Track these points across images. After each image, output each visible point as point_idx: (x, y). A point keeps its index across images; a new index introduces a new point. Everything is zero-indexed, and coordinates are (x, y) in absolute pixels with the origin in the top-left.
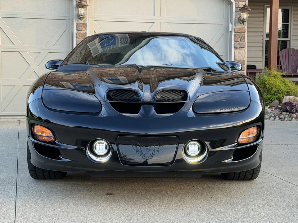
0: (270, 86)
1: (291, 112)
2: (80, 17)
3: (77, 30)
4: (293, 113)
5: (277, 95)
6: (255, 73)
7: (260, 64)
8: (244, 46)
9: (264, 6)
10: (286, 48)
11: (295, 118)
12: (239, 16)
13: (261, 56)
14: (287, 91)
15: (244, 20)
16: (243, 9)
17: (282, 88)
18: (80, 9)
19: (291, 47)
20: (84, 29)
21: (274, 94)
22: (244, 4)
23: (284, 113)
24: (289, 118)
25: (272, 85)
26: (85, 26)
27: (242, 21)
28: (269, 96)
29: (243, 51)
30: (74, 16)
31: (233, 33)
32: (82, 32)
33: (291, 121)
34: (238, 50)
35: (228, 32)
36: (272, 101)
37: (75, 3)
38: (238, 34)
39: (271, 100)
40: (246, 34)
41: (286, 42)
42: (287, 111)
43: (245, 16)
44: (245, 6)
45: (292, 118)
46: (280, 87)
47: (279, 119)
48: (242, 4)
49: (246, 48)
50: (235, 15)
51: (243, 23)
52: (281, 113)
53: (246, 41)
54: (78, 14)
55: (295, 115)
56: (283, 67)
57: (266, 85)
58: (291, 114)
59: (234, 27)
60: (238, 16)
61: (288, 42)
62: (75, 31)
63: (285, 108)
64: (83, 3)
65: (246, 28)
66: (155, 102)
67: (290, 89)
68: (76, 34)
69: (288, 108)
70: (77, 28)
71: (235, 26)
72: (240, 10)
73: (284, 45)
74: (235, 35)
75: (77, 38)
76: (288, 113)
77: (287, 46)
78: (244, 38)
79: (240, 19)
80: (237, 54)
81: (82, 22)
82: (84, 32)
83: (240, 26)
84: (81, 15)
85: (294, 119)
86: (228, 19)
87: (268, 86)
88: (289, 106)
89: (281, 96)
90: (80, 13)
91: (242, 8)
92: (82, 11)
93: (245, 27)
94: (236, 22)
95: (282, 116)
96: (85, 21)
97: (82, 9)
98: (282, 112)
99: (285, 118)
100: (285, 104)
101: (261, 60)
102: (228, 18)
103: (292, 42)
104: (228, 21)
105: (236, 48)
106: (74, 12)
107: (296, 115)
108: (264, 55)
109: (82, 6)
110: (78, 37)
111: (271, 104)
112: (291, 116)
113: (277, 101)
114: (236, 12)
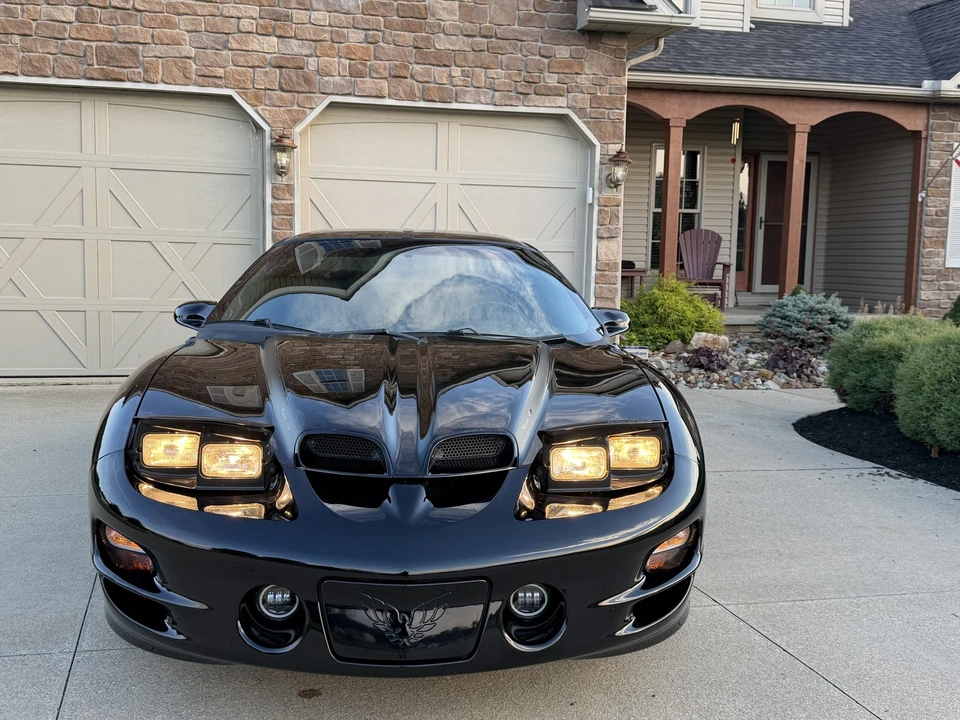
0: (665, 310)
1: (708, 369)
2: (280, 171)
3: (274, 197)
4: (713, 372)
5: (679, 328)
6: (632, 277)
7: (642, 260)
8: (616, 233)
9: (651, 145)
10: (693, 227)
11: (718, 383)
12: (607, 173)
13: (644, 243)
14: (697, 320)
15: (618, 180)
16: (617, 159)
17: (689, 314)
18: (278, 154)
19: (703, 227)
20: (287, 196)
21: (673, 326)
22: (617, 147)
23: (695, 371)
24: (706, 383)
25: (669, 308)
26: (290, 189)
27: (614, 184)
28: (664, 330)
29: (615, 244)
30: (268, 168)
31: (596, 208)
32: (283, 202)
33: (709, 388)
34: (605, 242)
35: (584, 206)
36: (669, 341)
37: (268, 142)
38: (606, 209)
39: (667, 339)
40: (621, 208)
41: (691, 216)
42: (701, 366)
43: (620, 172)
44: (620, 153)
45: (712, 383)
46: (684, 311)
47: (684, 382)
48: (613, 149)
49: (620, 239)
50: (601, 171)
51: (616, 186)
52: (688, 369)
53: (621, 225)
54: (276, 165)
55: (716, 376)
56: (686, 266)
57: (657, 308)
58: (709, 372)
59: (597, 194)
60: (605, 173)
61: (697, 216)
62: (269, 200)
63: (697, 360)
64: (286, 142)
65: (621, 196)
66: (429, 475)
67: (703, 317)
68: (272, 207)
69: (704, 360)
70: (273, 193)
71: (600, 192)
72: (610, 160)
73: (688, 222)
74: (600, 212)
75: (273, 214)
76: (702, 371)
77: (693, 223)
78: (618, 217)
79: (611, 180)
80: (602, 251)
81: (284, 180)
82: (288, 202)
83: (609, 193)
84: (282, 167)
85: (715, 384)
86: (586, 179)
87: (660, 310)
88: (704, 355)
89: (686, 330)
90: (279, 162)
91: (615, 156)
92: (283, 159)
93: (620, 194)
94: (601, 184)
95: (691, 378)
96: (291, 179)
97: (284, 155)
98: (691, 367)
99: (697, 383)
100: (696, 351)
101: (644, 250)
102: (586, 176)
103: (703, 215)
104: (584, 182)
105: (600, 238)
106: (267, 160)
107: (719, 375)
108: (651, 241)
109: (284, 149)
110: (276, 212)
111: (669, 348)
112: (709, 377)
113: (679, 342)
114: (601, 163)
